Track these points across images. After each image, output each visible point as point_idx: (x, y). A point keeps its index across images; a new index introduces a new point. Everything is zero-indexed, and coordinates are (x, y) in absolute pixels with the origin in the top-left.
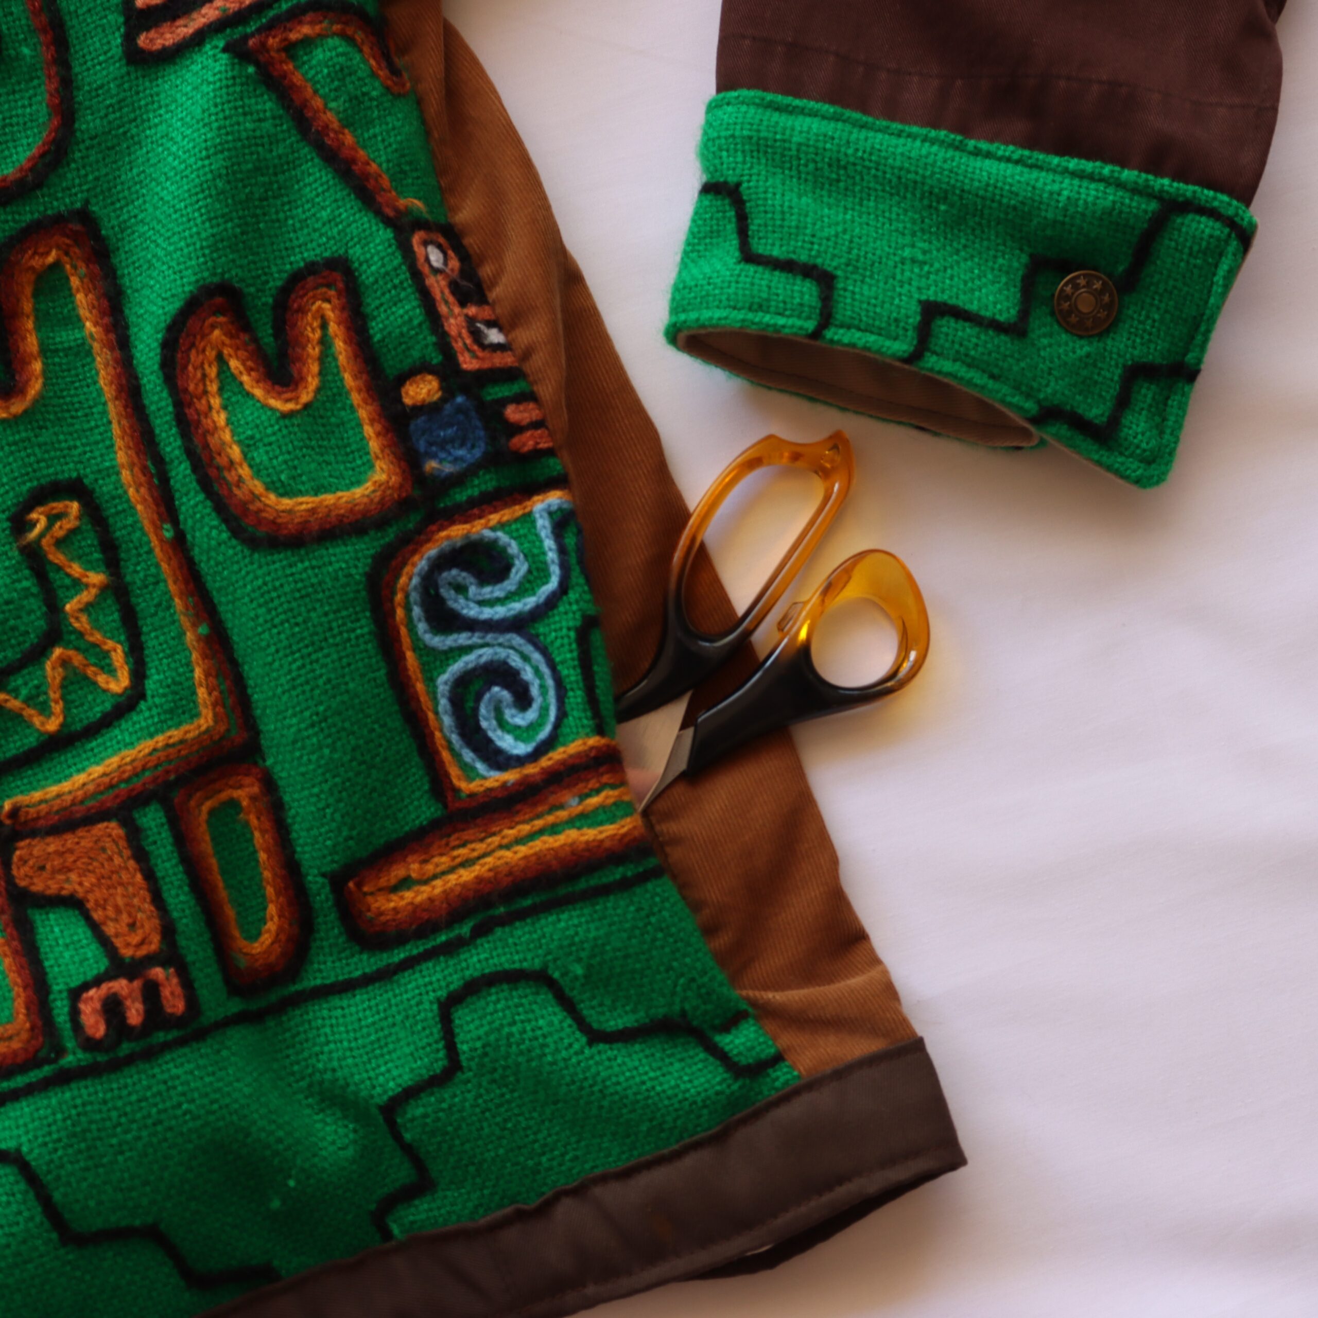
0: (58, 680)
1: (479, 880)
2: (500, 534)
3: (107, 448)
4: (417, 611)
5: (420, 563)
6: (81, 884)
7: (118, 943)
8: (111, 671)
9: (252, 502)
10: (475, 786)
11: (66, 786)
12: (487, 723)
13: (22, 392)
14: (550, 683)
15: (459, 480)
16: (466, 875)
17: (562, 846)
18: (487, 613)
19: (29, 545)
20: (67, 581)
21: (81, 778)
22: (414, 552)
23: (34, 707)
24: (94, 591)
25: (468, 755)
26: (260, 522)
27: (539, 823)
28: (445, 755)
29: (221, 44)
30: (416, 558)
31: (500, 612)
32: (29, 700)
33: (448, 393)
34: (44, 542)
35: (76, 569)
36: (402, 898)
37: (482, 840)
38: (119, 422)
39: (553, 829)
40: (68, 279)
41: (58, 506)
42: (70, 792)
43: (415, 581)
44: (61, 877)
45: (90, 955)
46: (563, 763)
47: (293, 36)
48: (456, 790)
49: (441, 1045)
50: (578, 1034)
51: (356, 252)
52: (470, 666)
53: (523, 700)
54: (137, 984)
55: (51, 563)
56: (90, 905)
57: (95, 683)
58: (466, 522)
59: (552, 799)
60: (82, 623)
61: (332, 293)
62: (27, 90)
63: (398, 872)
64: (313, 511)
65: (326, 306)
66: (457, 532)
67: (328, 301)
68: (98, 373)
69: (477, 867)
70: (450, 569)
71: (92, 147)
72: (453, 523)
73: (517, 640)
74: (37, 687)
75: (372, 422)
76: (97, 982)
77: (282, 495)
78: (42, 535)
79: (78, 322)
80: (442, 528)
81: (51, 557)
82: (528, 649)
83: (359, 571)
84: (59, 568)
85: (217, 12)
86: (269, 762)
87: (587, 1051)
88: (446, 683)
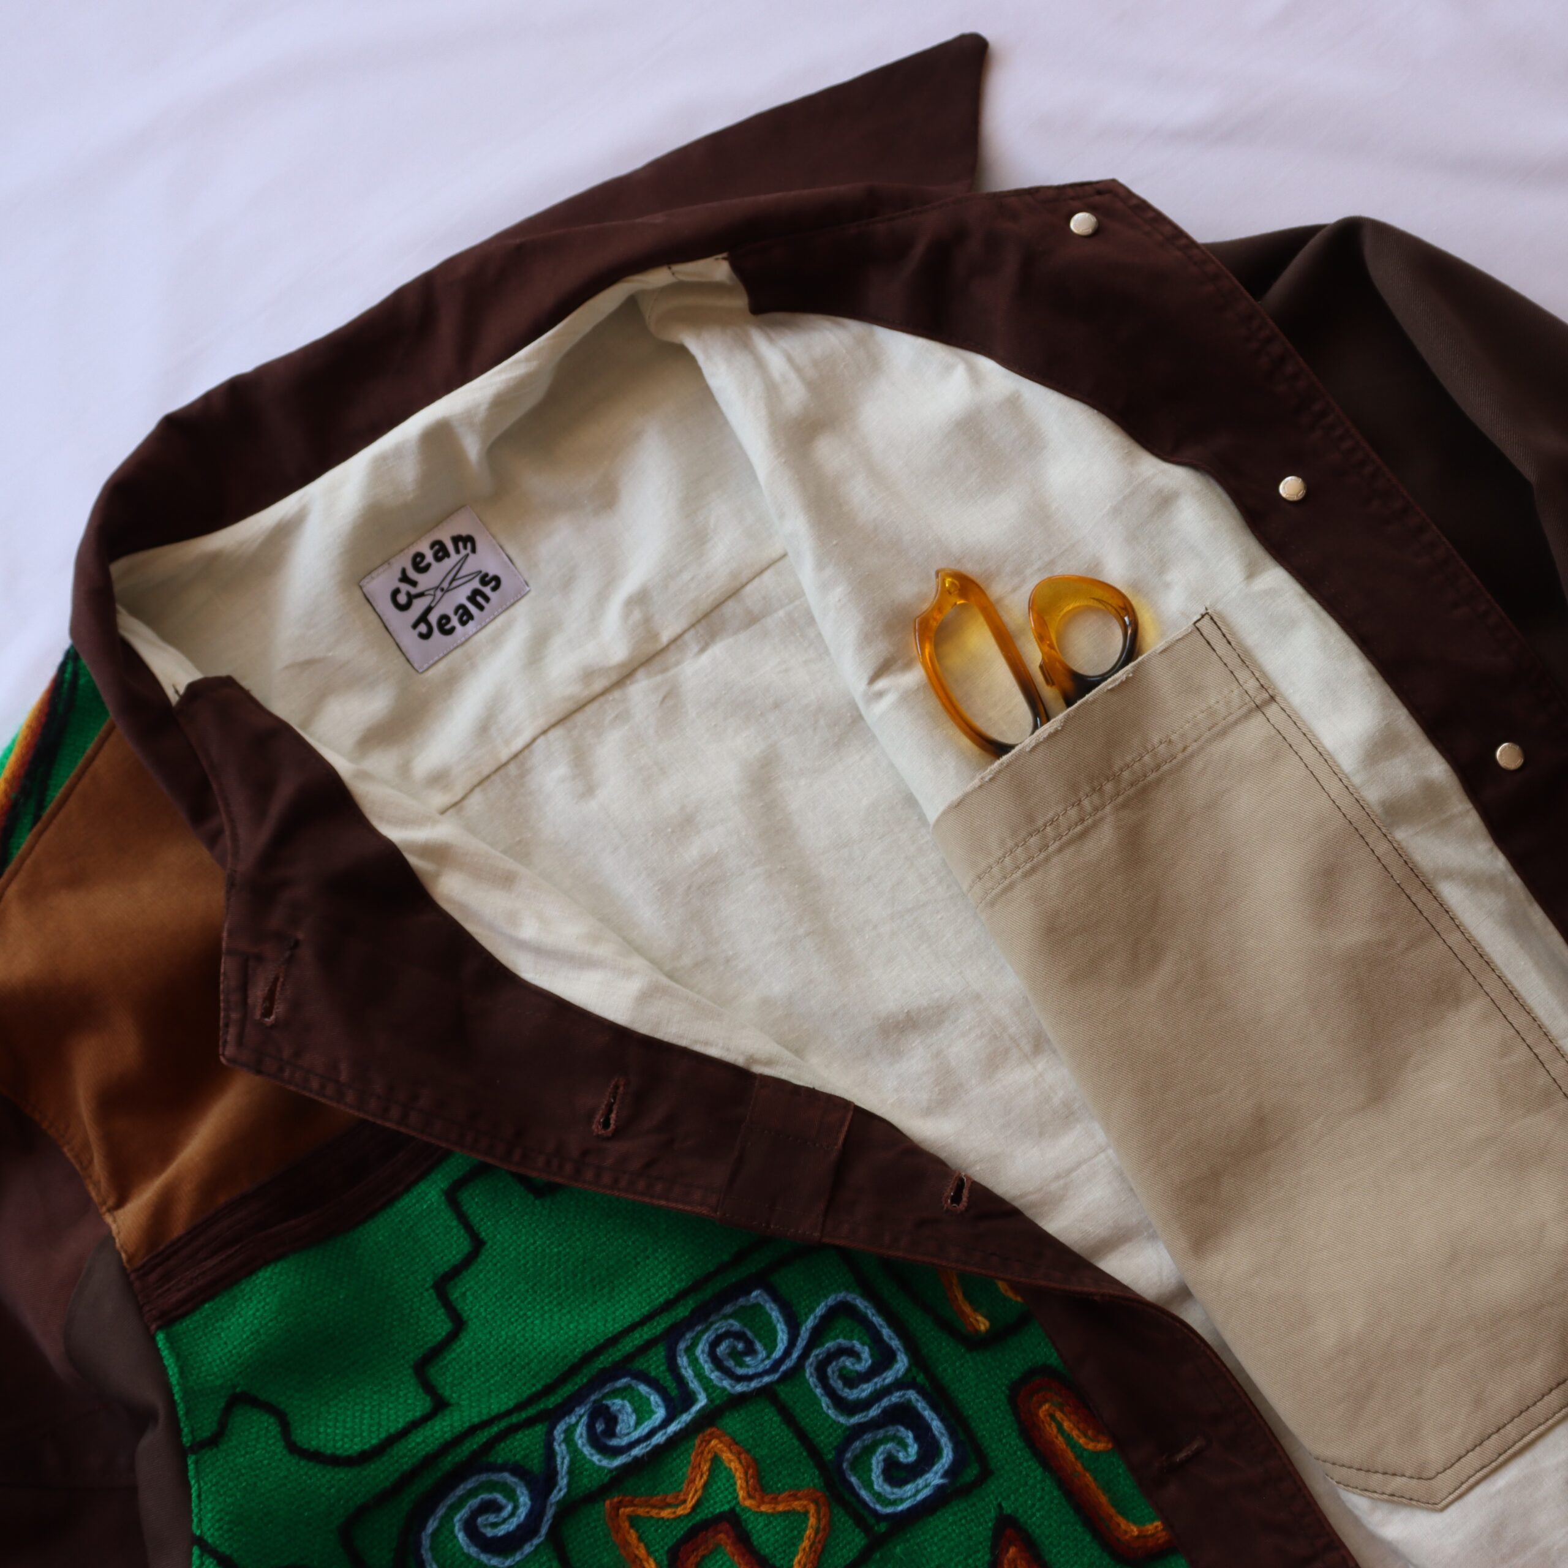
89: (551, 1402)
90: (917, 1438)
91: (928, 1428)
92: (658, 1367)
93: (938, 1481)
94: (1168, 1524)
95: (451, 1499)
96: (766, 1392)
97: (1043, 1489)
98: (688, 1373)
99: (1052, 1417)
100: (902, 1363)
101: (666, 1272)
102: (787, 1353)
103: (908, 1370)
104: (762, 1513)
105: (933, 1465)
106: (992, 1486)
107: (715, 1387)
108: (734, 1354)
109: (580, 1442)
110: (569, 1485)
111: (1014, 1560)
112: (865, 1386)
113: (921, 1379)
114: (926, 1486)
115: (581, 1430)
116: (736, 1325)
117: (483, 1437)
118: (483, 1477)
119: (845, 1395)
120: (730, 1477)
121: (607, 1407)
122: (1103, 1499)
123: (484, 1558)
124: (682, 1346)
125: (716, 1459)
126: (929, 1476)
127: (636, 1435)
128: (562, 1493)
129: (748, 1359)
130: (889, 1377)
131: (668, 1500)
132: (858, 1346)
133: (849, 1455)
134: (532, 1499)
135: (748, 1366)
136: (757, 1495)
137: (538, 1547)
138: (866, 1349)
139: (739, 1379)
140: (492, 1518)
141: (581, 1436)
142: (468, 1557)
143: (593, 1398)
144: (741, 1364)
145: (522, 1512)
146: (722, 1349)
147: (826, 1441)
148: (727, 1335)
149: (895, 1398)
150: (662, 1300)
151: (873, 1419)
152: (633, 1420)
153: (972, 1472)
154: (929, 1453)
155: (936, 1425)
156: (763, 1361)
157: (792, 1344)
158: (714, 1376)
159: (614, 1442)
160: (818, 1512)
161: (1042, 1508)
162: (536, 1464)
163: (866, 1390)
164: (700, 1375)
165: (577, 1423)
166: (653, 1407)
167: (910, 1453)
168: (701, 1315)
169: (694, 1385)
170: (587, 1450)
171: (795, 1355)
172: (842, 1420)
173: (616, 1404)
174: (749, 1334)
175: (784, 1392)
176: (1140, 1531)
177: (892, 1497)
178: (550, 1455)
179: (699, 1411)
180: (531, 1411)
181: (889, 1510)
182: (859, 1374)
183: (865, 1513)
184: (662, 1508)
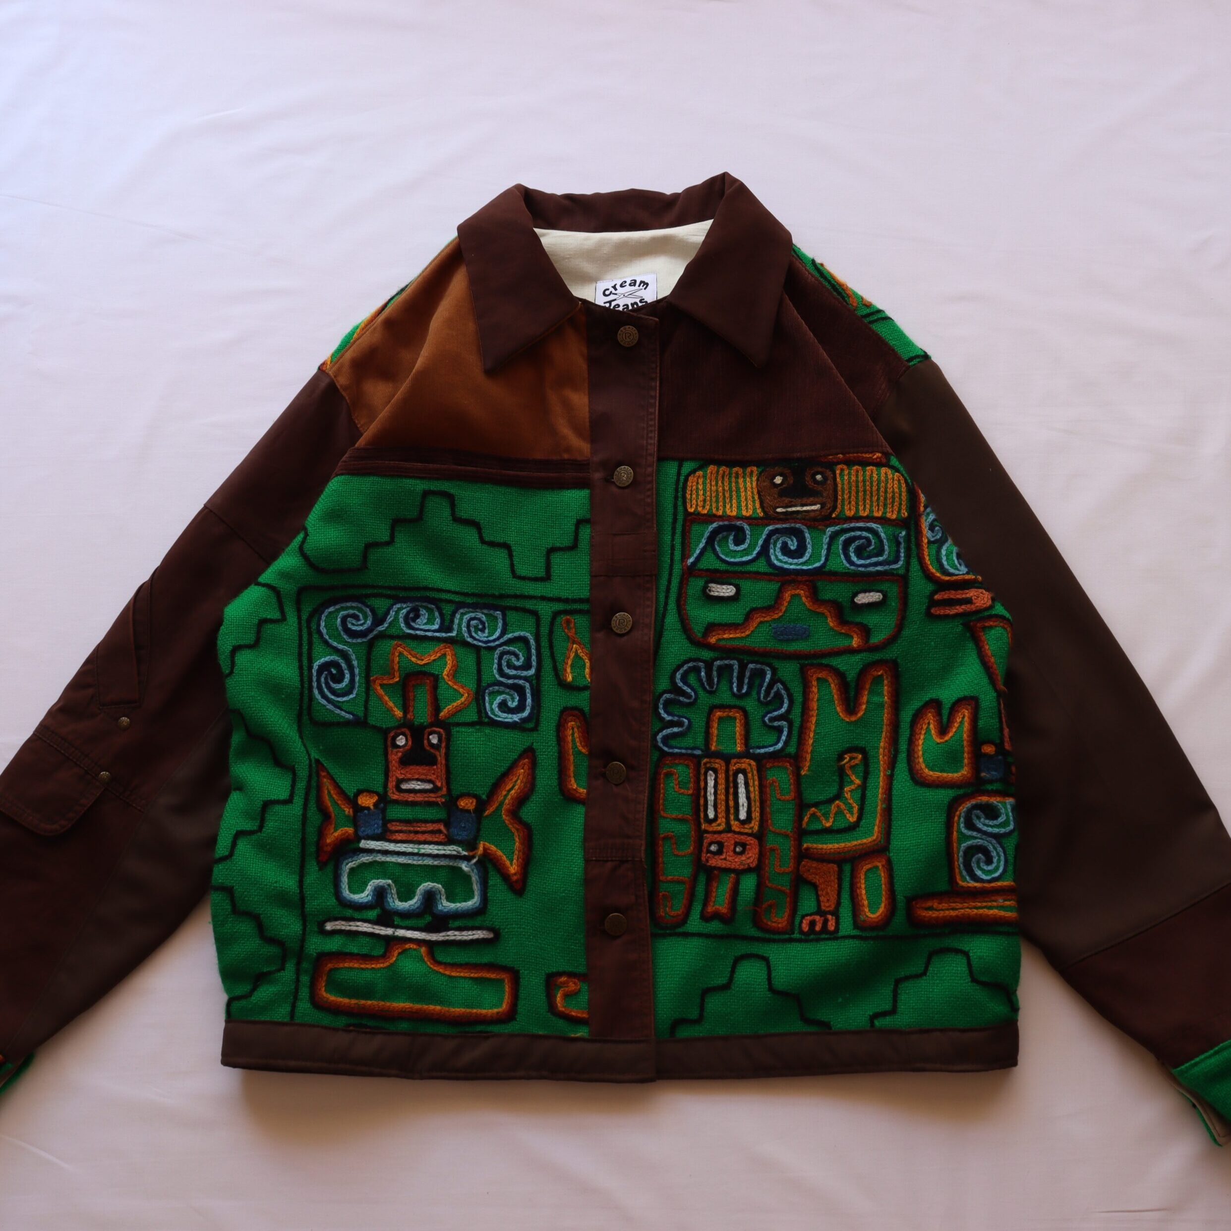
0: (834, 811)
1: (957, 916)
2: (1000, 804)
3: (878, 739)
4: (962, 819)
5: (968, 805)
6: (819, 881)
7: (822, 904)
8: (852, 814)
9: (920, 770)
10: (964, 884)
11: (825, 846)
12: (974, 865)
13: (856, 714)
14: (1002, 858)
15: (991, 782)
16: (953, 913)
17: (992, 914)
18: (985, 828)
19: (841, 766)
20: (849, 780)
21: (830, 846)
22: (968, 800)
23: (824, 817)
24: (856, 786)
25: (964, 873)
26: (922, 777)
27: (984, 904)
28: (957, 870)
29: (961, 622)
30: (968, 802)
31: (990, 830)
32: (824, 815)
33: (997, 753)
34: (846, 766)
35: (853, 778)
36: (928, 913)
37: (962, 903)
38: (886, 733)
39: (990, 908)
40: (883, 681)
41: (855, 755)
42: (826, 849)
43: (965, 809)
44: (813, 876)
45: (812, 905)
46: (1000, 887)
47: (987, 624)
48: (957, 883)
49: (924, 965)
50: (969, 977)
51: (982, 697)
52: (974, 844)
53: (989, 861)
54: (823, 918)
55: (846, 773)
56: (819, 889)
57: (846, 816)
58: (988, 797)
59: (993, 898)
60: (848, 796)
61: (969, 707)
62: (890, 616)
63: (929, 904)
64: (938, 777)
65: (967, 711)
66: (984, 799)
67: (968, 710)
68: (884, 714)
69: (957, 912)
70: (977, 810)
71: (905, 640)
72: (984, 795)
73: (994, 841)
74: (827, 811)
75: (968, 753)
76: (811, 915)
77: (930, 770)
78: (847, 763)
79: (883, 696)
80: (980, 796)
81: (847, 771)
82: (997, 846)
83: (946, 800)
84: (848, 775)
85: (962, 610)
86: (891, 854)
87: (969, 984)
88: (964, 846)
89: (402, 594)
90: (519, 701)
91: (525, 700)
92: (448, 611)
93: (517, 719)
94: (588, 793)
95: (344, 605)
96: (477, 649)
97: (552, 749)
98: (456, 621)
99: (573, 729)
100: (532, 671)
101: (474, 582)
102: (494, 640)
103: (532, 676)
104: (448, 684)
105: (518, 713)
106: (535, 734)
107: (461, 633)
108: (476, 627)
109: (401, 615)
110: (387, 628)
111: (525, 764)
112: (513, 671)
113: (534, 682)
114: (511, 718)
115: (404, 611)
116: (484, 618)
117: (369, 591)
118: (360, 605)
119: (504, 669)
120: (446, 664)
121: (419, 611)
122: (572, 768)
123: (342, 633)
124: (462, 611)
125: (444, 655)
126: (515, 716)
127: (422, 627)
128: (383, 629)
129: (479, 632)
130: (524, 673)
131: (417, 656)
132: (521, 656)
133: (491, 689)
134: (371, 624)
135: (478, 635)
136: (451, 677)
137: (363, 642)
138: (523, 658)
139: (472, 637)
140: (354, 622)
141: (403, 613)
142: (337, 629)
143: (417, 604)
144: (476, 633)
145: (365, 626)
146: (473, 623)
147: (486, 679)
148: (479, 619)
149: (521, 682)
150: (466, 591)
151: (508, 683)
152: (425, 621)
153: (531, 725)
154: (521, 708)
155: (529, 701)
156: (485, 637)
157: (498, 639)
158: (464, 629)
159: (413, 624)
160: (467, 697)
161: (547, 755)
162: (380, 612)
163: (512, 672)
164: (460, 625)
165: (405, 608)
166: (435, 623)
167: (513, 704)
168: (475, 607)
169: (455, 627)
170: (401, 620)
171: (497, 643)
172: (497, 676)
173: (423, 611)
174: (487, 625)
175: (483, 653)
176: (577, 789)
177: (496, 713)
178: (387, 613)
179: (450, 636)
180: (393, 593)
181: (492, 716)
182: (514, 665)
183: (483, 711)
184: (414, 657)
